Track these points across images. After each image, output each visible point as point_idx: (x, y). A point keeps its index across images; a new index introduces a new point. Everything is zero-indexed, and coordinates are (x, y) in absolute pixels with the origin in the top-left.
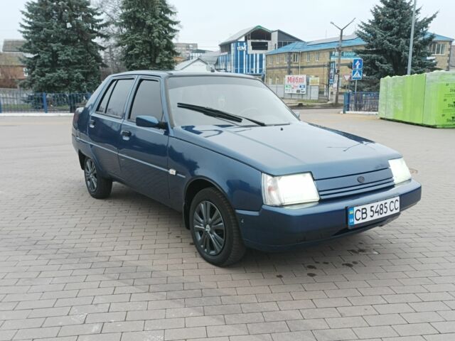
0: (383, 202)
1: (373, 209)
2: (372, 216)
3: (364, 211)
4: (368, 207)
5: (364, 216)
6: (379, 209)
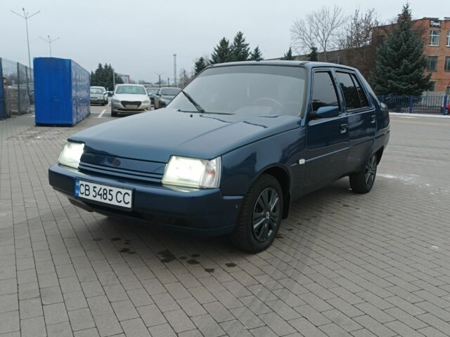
0: (108, 188)
1: (95, 189)
2: (95, 197)
3: (87, 188)
4: (92, 185)
5: (87, 193)
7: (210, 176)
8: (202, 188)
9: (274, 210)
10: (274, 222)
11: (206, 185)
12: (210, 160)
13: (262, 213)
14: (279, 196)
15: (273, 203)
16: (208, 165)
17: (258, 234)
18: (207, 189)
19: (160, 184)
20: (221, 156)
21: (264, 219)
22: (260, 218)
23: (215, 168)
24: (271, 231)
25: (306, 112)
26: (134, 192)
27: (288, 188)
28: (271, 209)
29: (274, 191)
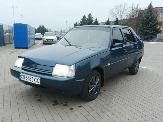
0: (32, 77)
1: (27, 77)
2: (27, 80)
3: (24, 76)
4: (25, 75)
5: (24, 78)
6: (29, 78)
7: (71, 72)
8: (67, 77)
9: (98, 84)
10: (98, 88)
11: (69, 76)
12: (71, 65)
13: (93, 85)
14: (99, 78)
15: (97, 81)
16: (70, 67)
17: (91, 94)
18: (70, 77)
19: (51, 75)
20: (75, 64)
21: (93, 88)
22: (91, 88)
23: (73, 69)
24: (96, 92)
25: (110, 45)
26: (41, 78)
27: (103, 75)
28: (97, 84)
29: (97, 76)
